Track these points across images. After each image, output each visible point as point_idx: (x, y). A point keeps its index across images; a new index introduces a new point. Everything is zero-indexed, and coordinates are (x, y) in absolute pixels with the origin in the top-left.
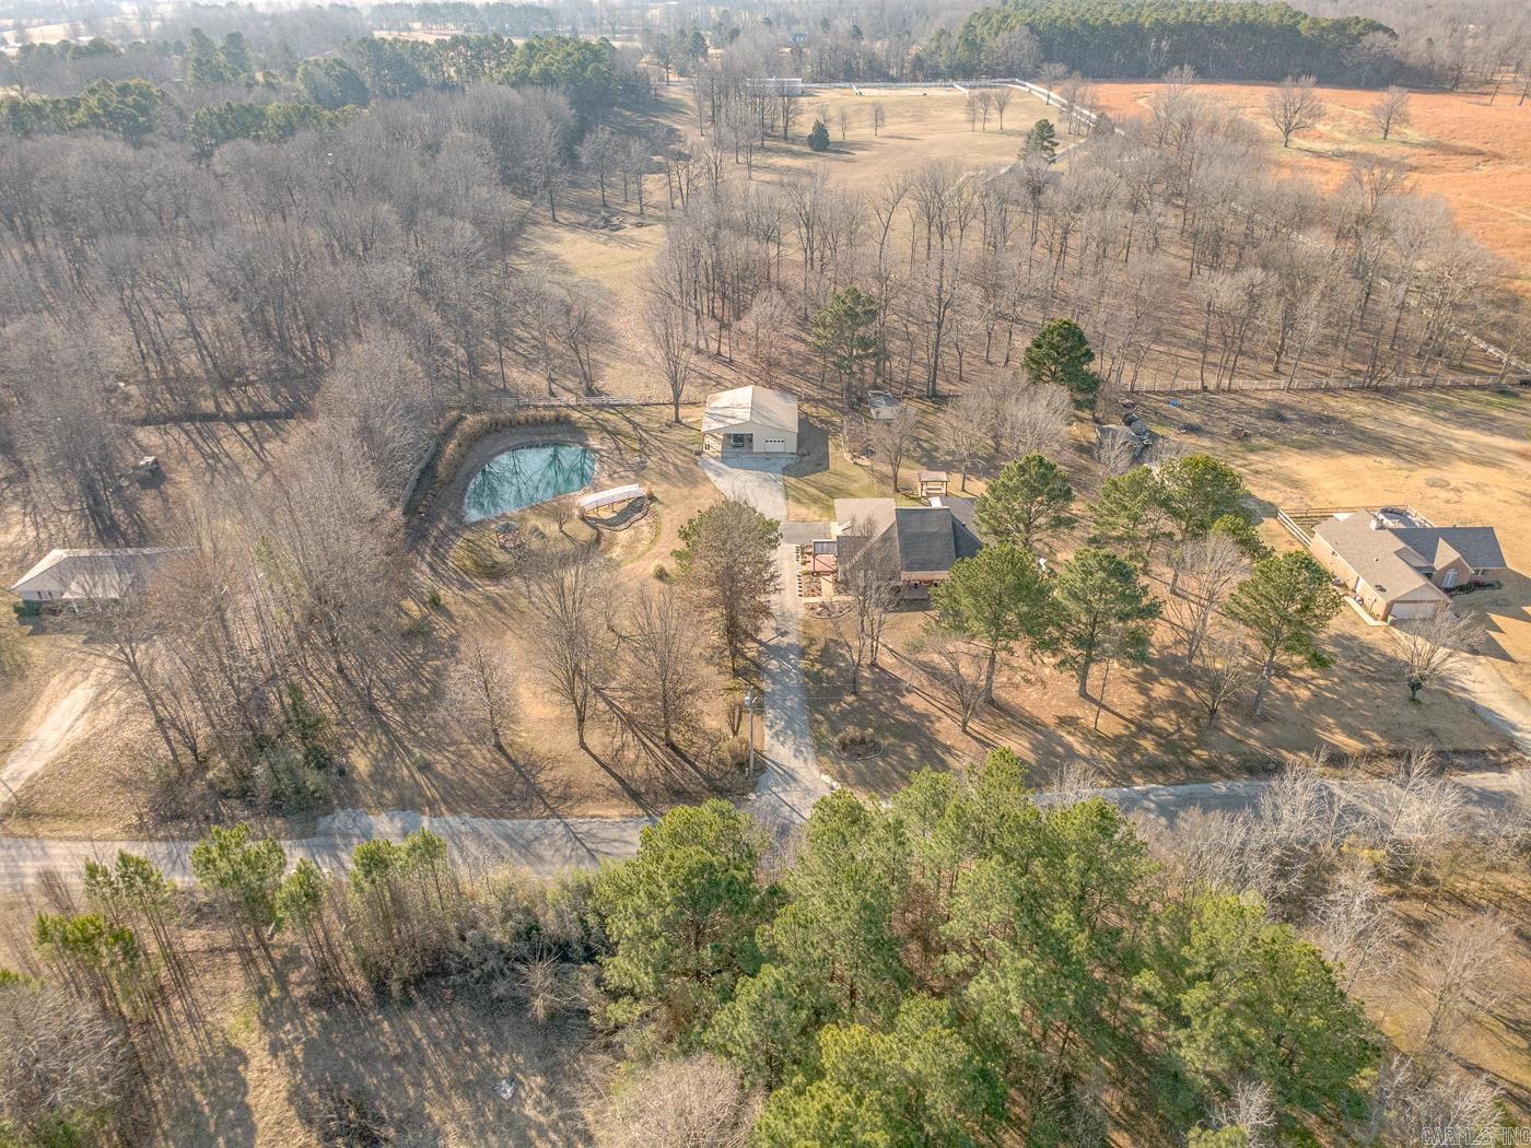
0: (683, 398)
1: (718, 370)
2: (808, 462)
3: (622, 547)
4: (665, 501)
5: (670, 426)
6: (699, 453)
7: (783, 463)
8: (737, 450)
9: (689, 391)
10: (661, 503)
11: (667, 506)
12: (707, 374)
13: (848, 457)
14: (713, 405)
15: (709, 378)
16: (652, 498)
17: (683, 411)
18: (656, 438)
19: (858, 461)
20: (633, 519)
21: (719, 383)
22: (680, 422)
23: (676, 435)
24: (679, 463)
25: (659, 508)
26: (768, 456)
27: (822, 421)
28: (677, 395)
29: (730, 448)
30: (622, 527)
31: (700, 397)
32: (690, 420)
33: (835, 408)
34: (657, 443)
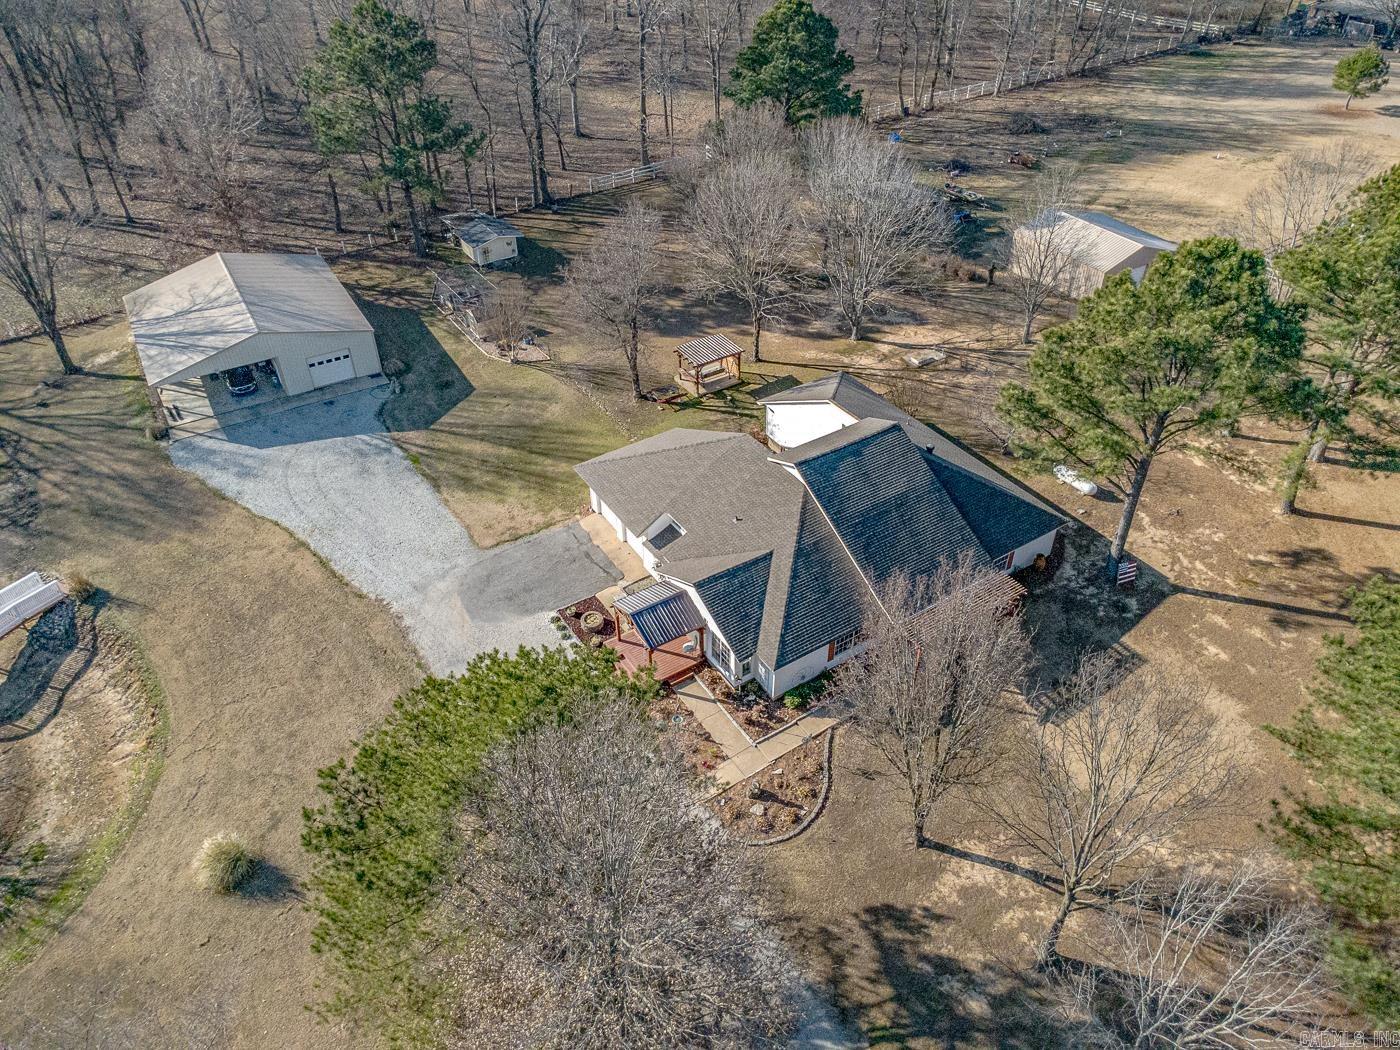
0: (62, 316)
1: (114, 243)
2: (421, 386)
3: (62, 789)
4: (131, 594)
5: (56, 386)
6: (163, 434)
7: (370, 404)
8: (247, 402)
9: (71, 299)
10: (123, 604)
11: (146, 608)
12: (94, 255)
13: (490, 351)
14: (148, 315)
15: (105, 262)
16: (93, 597)
17: (77, 345)
18: (37, 422)
19: (521, 356)
20: (60, 678)
21: (129, 269)
22: (78, 371)
23: (86, 402)
24: (129, 469)
25: (124, 620)
26: (327, 397)
27: (388, 293)
28: (47, 312)
29: (232, 404)
30: (37, 714)
31: (103, 304)
32: (101, 359)
33: (397, 261)
34: (43, 434)
